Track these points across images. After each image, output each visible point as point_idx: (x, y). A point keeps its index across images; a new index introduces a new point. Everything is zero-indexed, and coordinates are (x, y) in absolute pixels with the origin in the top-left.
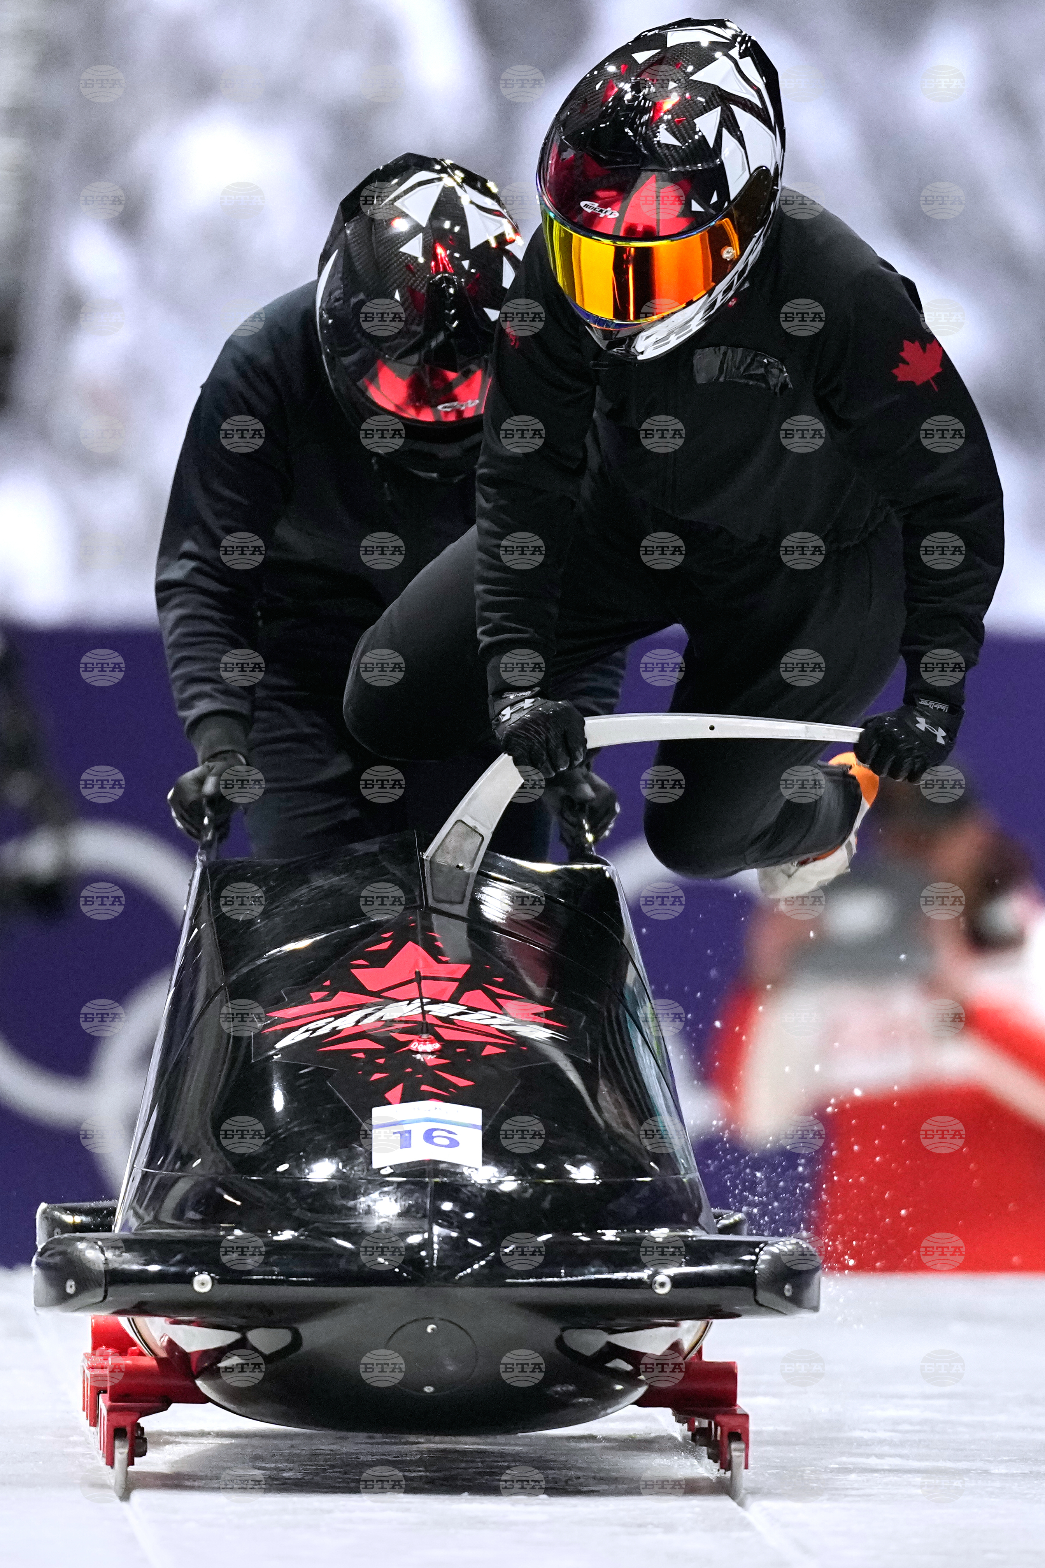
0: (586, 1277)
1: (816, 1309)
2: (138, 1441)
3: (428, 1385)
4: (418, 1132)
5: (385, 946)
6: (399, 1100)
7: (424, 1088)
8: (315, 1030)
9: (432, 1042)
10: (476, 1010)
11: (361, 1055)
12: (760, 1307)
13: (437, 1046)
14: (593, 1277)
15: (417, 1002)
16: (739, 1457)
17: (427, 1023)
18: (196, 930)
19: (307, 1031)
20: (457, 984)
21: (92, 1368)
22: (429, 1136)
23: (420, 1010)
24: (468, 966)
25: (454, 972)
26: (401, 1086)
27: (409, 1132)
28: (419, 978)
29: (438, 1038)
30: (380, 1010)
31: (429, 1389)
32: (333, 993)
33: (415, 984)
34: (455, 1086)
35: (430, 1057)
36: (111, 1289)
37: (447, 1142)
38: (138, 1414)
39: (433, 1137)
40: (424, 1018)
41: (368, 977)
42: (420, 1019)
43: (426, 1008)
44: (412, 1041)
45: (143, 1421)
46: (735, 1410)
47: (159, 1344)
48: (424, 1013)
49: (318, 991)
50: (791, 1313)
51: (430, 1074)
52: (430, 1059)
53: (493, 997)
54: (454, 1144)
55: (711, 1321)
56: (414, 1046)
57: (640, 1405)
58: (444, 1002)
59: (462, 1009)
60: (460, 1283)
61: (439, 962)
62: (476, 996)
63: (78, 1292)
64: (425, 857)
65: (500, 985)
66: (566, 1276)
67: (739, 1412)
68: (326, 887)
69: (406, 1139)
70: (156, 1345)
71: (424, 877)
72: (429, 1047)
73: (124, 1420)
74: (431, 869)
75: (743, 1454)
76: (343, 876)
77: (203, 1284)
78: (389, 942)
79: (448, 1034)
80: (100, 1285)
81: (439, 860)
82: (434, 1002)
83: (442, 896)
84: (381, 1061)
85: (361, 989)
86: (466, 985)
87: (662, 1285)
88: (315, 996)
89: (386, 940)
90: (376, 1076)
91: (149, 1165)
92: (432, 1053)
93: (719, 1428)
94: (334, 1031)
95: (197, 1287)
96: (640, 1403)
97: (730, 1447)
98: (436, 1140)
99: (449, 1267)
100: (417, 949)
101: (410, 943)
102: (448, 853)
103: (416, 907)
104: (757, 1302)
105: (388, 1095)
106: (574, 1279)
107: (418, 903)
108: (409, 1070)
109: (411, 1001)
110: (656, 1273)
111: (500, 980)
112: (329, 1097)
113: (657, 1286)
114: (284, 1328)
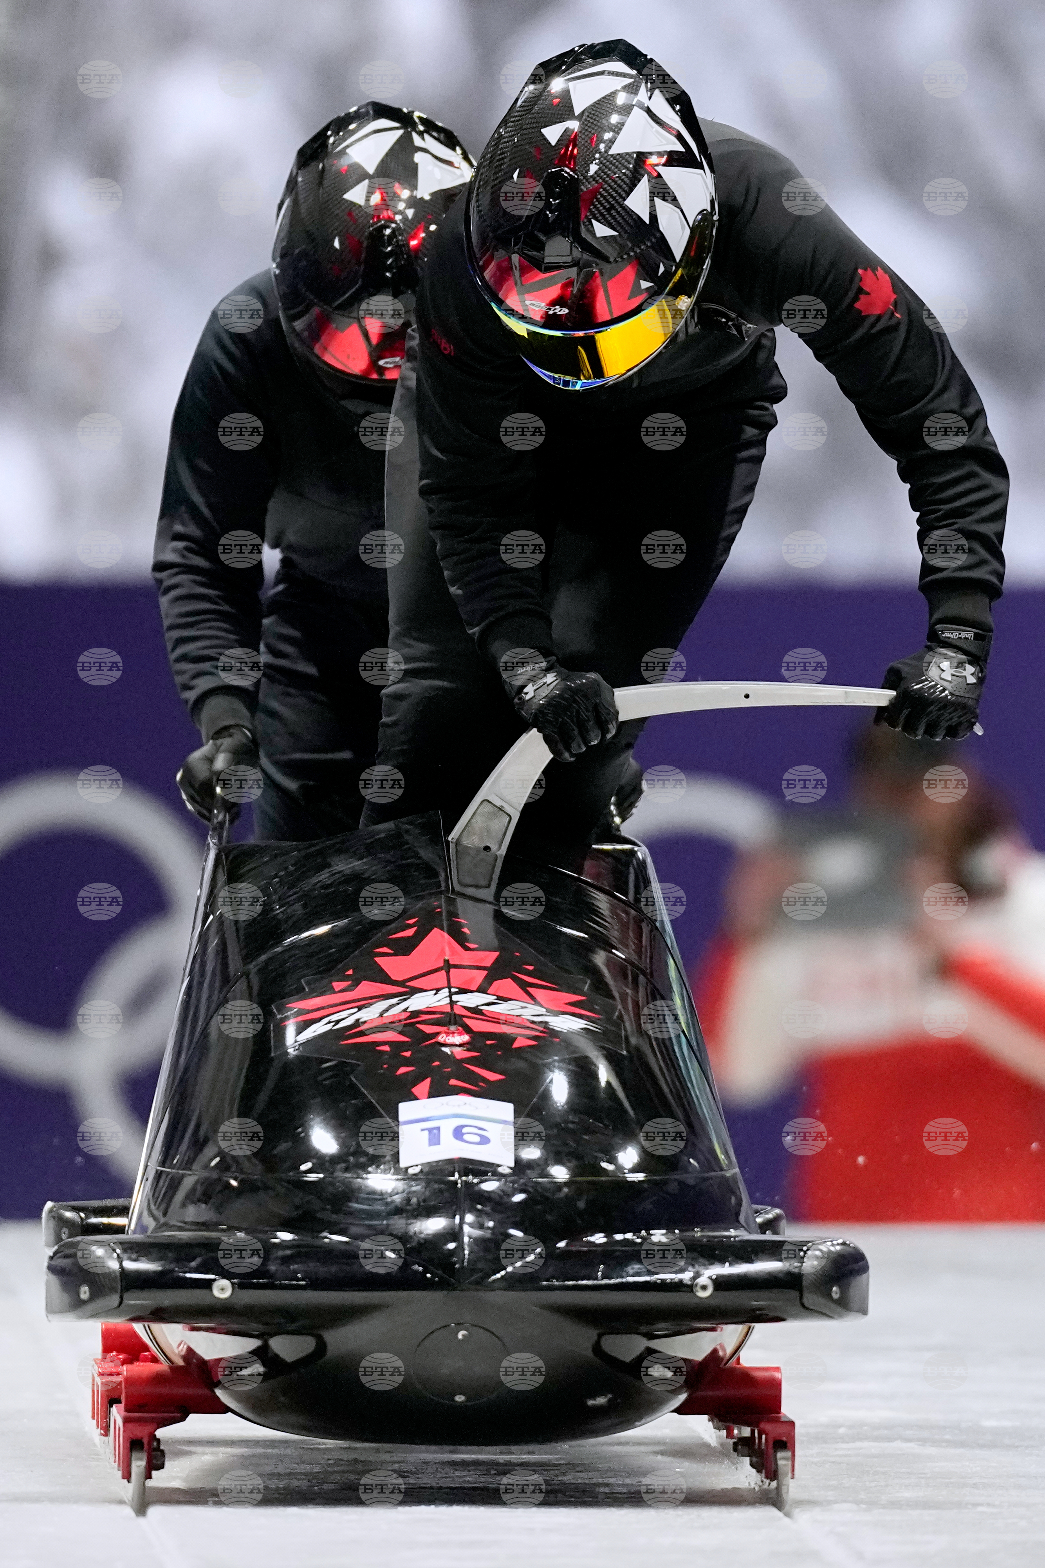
0: (624, 1280)
1: (864, 1311)
2: (154, 1453)
3: (460, 1394)
4: (447, 1128)
5: (410, 932)
6: (426, 1095)
7: (453, 1082)
8: (337, 1022)
9: (460, 1034)
10: (506, 1000)
11: (386, 1048)
12: (807, 1311)
13: (466, 1038)
14: (631, 1279)
15: (445, 992)
16: (785, 1465)
17: (455, 1014)
18: (211, 917)
19: (330, 1022)
20: (486, 972)
21: (101, 1374)
22: (458, 1133)
23: (447, 1000)
24: (497, 953)
25: (483, 960)
26: (428, 1080)
27: (438, 1128)
28: (448, 966)
29: (468, 1030)
30: (405, 1000)
31: (460, 1398)
32: (356, 983)
33: (443, 972)
34: (485, 1080)
35: (459, 1049)
36: (126, 1295)
37: (477, 1139)
38: (155, 1425)
39: (463, 1134)
40: (452, 1008)
41: (391, 965)
42: (448, 1009)
43: (455, 998)
44: (438, 1034)
45: (160, 1433)
46: (780, 1418)
47: (177, 1352)
48: (452, 1003)
49: (341, 981)
50: (841, 1316)
51: (459, 1068)
52: (459, 1053)
53: (524, 986)
54: (485, 1141)
55: (753, 1325)
56: (441, 1038)
57: (679, 1413)
58: (472, 992)
59: (492, 999)
60: (492, 1287)
61: (467, 949)
62: (506, 985)
63: (92, 1298)
64: (450, 839)
65: (529, 974)
66: (603, 1278)
67: (783, 1419)
68: (348, 872)
69: (434, 1136)
70: (173, 1352)
71: (449, 860)
72: (458, 1039)
73: (141, 1432)
74: (457, 851)
75: (790, 1463)
76: (364, 860)
77: (223, 1289)
78: (415, 929)
79: (477, 1026)
80: (116, 1292)
81: (466, 842)
82: (463, 991)
83: (468, 880)
84: (408, 1054)
85: (386, 979)
86: (495, 973)
87: (704, 1288)
88: (338, 985)
89: (410, 926)
90: (402, 1070)
91: (163, 1163)
92: (461, 1045)
93: (764, 1436)
94: (357, 1023)
95: (216, 1293)
96: (680, 1410)
97: (775, 1456)
98: (466, 1137)
99: (481, 1270)
100: (443, 936)
101: (435, 929)
102: (474, 834)
103: (441, 893)
104: (803, 1305)
105: (415, 1090)
106: (613, 1281)
107: (443, 888)
108: (437, 1063)
109: (438, 990)
110: (697, 1275)
111: (531, 968)
112: (354, 1091)
113: (698, 1288)
114: (308, 1334)
